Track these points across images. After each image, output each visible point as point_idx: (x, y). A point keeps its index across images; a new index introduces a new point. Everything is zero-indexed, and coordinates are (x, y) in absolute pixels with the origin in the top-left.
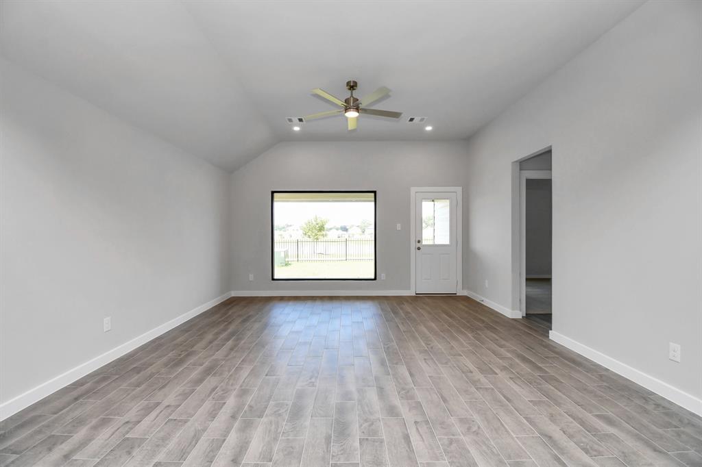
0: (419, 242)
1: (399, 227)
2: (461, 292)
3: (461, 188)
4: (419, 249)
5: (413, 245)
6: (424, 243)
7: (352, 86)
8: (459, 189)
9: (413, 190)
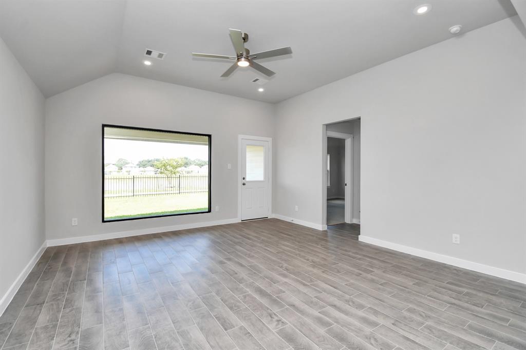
0: (244, 179)
1: (229, 166)
2: (271, 216)
3: (271, 139)
4: (244, 184)
5: (240, 181)
6: (248, 179)
7: (245, 39)
8: (270, 139)
9: (240, 137)
